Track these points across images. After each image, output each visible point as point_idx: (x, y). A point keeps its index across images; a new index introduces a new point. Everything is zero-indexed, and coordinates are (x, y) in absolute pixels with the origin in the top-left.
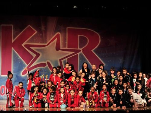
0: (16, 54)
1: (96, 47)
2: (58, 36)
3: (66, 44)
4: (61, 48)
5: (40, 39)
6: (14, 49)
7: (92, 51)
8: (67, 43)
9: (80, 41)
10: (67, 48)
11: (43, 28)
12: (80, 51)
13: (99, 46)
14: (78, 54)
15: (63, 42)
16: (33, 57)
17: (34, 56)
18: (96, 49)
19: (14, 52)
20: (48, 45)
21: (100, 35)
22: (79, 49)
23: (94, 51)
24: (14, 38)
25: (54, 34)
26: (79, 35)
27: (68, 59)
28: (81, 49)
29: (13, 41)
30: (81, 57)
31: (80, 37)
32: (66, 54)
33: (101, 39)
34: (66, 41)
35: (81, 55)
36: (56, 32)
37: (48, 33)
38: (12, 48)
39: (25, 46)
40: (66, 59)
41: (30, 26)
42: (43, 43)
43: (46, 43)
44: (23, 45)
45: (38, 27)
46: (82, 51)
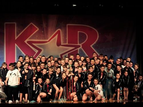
0: (19, 50)
1: (95, 43)
2: (59, 32)
3: (66, 40)
4: (62, 44)
5: (42, 35)
6: (17, 46)
7: (91, 46)
8: (67, 38)
9: (79, 37)
10: (67, 44)
11: (44, 25)
12: (80, 46)
13: (97, 42)
14: (77, 50)
15: (63, 38)
16: (35, 53)
17: (37, 51)
18: (95, 44)
19: (17, 48)
20: (49, 41)
21: (98, 31)
22: (78, 44)
23: (92, 46)
24: (17, 35)
25: (55, 31)
26: (78, 32)
27: (68, 54)
28: (81, 45)
29: (16, 38)
30: (80, 52)
31: (79, 33)
32: (67, 49)
33: (99, 35)
34: (66, 38)
35: (81, 50)
36: (57, 29)
37: (49, 30)
38: (16, 45)
39: (28, 42)
40: (67, 54)
41: (32, 24)
42: (45, 39)
43: (47, 39)
44: (26, 42)
45: (40, 25)
46: (81, 46)
